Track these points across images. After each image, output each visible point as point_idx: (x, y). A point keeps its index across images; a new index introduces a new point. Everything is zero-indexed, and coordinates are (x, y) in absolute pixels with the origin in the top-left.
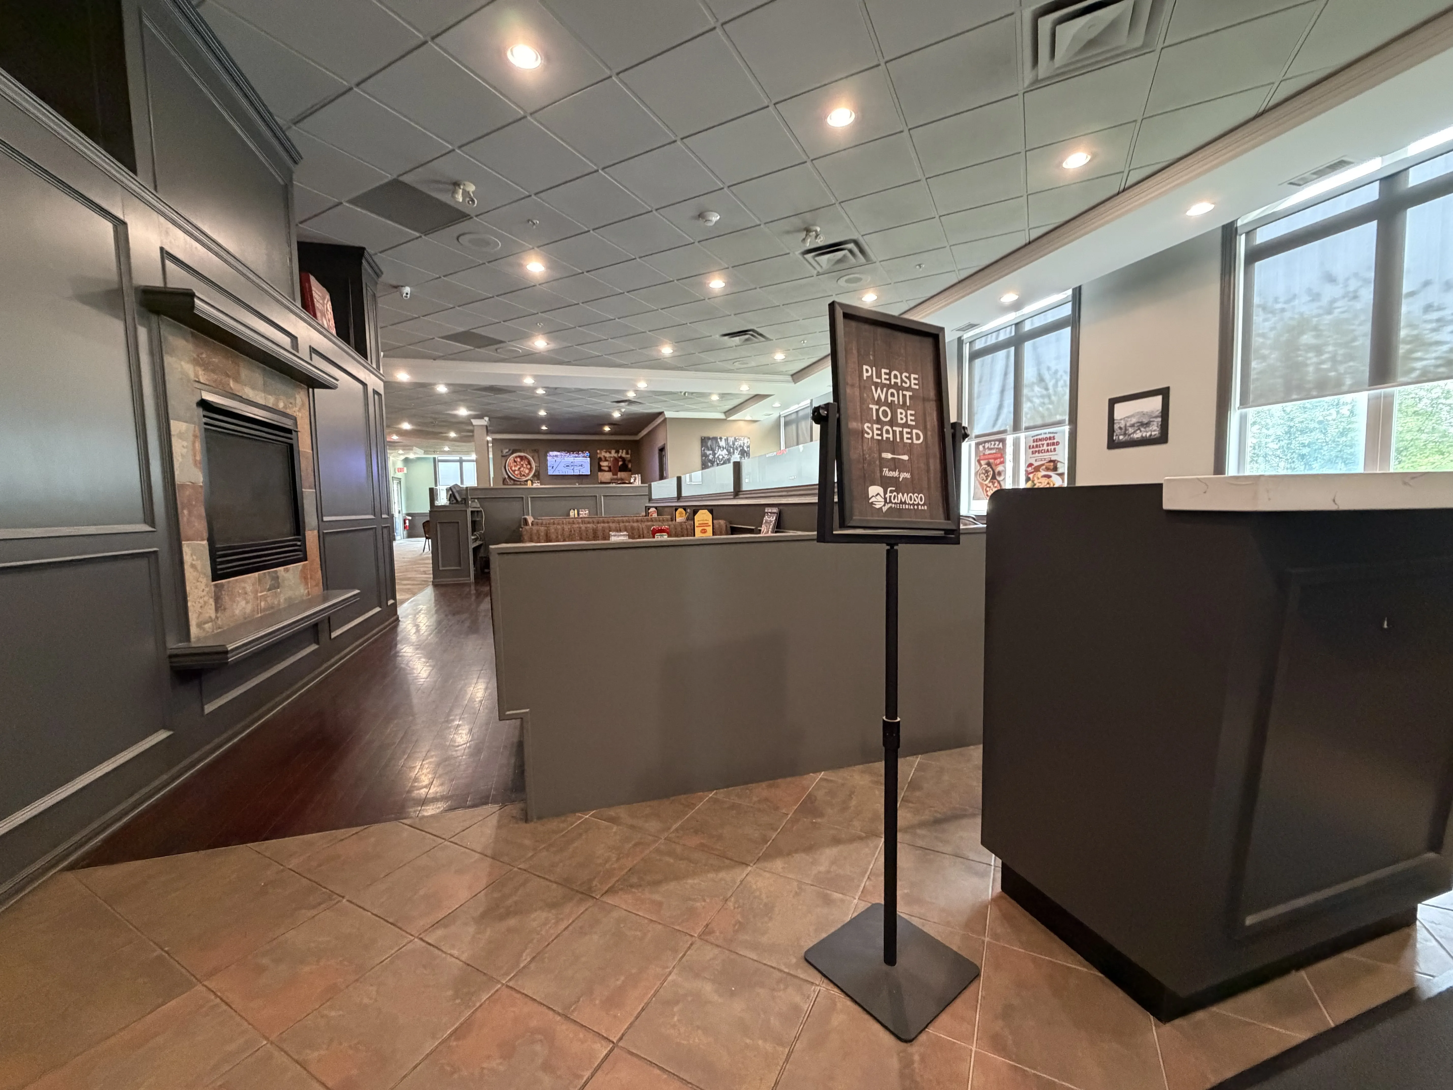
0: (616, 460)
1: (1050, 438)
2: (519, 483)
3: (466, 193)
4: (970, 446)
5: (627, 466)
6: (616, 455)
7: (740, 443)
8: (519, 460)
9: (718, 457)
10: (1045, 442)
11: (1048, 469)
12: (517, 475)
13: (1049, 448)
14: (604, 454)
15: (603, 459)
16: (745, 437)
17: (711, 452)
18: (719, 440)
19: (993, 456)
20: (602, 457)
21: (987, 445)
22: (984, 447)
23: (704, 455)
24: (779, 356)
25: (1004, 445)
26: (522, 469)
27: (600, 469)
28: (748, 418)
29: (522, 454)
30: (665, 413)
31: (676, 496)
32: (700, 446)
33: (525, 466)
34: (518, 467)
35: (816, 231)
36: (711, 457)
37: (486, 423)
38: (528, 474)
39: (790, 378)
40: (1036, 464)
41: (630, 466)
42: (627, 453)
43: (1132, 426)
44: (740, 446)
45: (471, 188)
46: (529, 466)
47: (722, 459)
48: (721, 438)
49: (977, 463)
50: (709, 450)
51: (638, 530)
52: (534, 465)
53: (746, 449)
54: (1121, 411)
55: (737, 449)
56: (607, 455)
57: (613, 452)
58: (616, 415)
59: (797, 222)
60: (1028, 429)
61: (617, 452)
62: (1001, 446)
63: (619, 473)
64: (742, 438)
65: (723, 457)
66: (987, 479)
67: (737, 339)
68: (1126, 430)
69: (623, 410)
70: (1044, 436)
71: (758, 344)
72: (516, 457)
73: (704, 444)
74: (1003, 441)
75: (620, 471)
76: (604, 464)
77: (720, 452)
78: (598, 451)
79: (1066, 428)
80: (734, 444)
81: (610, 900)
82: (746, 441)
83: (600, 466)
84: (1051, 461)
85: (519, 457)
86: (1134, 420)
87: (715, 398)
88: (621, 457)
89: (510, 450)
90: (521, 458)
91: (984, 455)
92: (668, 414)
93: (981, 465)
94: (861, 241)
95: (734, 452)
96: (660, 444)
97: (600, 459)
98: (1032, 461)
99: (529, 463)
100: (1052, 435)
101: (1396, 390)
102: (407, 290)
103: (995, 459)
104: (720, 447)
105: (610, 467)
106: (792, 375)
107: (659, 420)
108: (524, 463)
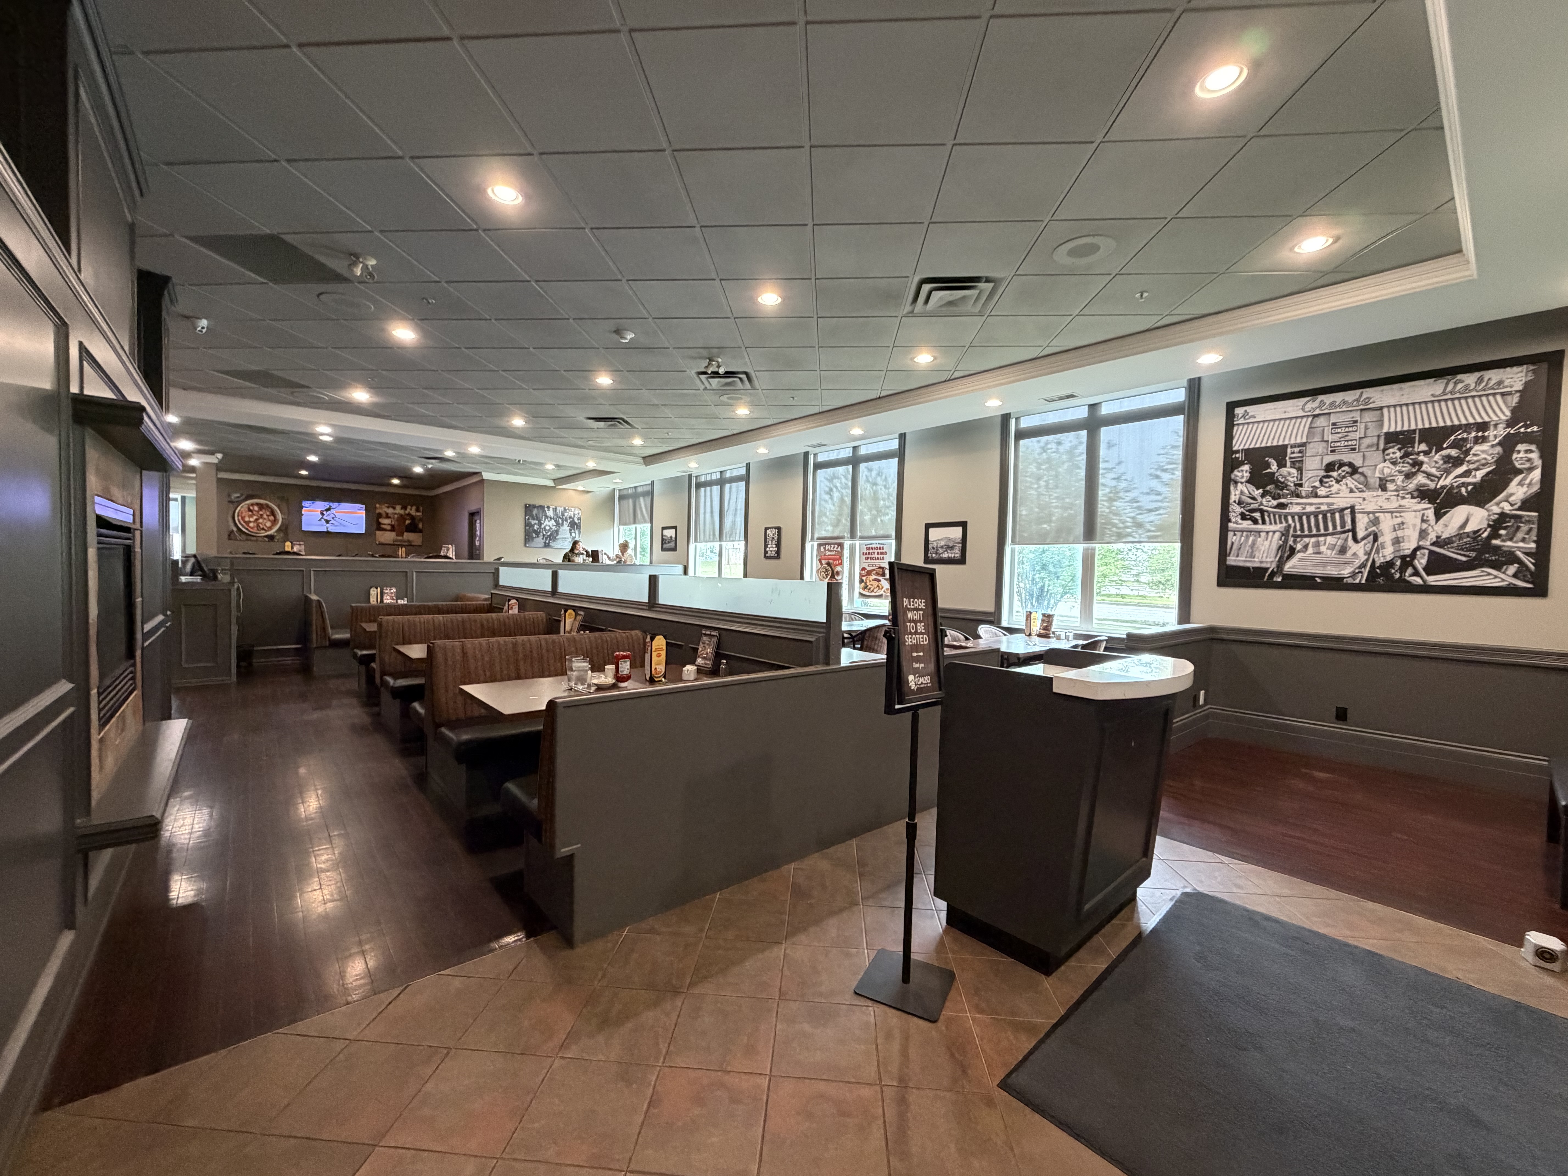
0: (402, 518)
1: (880, 548)
2: (255, 538)
3: (366, 267)
4: (812, 545)
6: (402, 512)
7: (570, 514)
8: (256, 508)
9: (545, 528)
10: (876, 551)
11: (877, 574)
12: (252, 528)
13: (879, 556)
14: (384, 509)
15: (384, 515)
16: (575, 508)
17: (537, 522)
18: (546, 509)
19: (833, 557)
20: (382, 512)
21: (827, 547)
22: (825, 548)
23: (527, 524)
24: (638, 441)
25: (842, 549)
26: (261, 521)
27: (379, 527)
28: (581, 488)
29: (262, 501)
30: (483, 474)
31: (550, 590)
32: (524, 514)
33: (265, 516)
34: (255, 517)
35: (718, 362)
36: (536, 527)
37: (216, 461)
38: (270, 528)
39: (641, 460)
40: (868, 569)
41: (420, 526)
42: (417, 510)
43: (942, 547)
44: (570, 517)
45: (372, 262)
46: (272, 518)
47: (549, 531)
48: (548, 507)
49: (818, 562)
50: (534, 519)
52: (280, 516)
53: (576, 521)
54: (934, 534)
55: (566, 520)
56: (390, 511)
57: (398, 507)
58: (418, 470)
59: (705, 353)
60: (862, 538)
61: (404, 508)
62: (839, 549)
63: (405, 534)
64: (573, 509)
65: (551, 528)
66: (827, 577)
67: (602, 424)
68: (937, 550)
69: (430, 466)
70: (875, 546)
71: (623, 429)
72: (252, 505)
73: (528, 512)
74: (841, 545)
75: (408, 531)
76: (385, 521)
77: (547, 522)
78: (378, 506)
79: (893, 542)
80: (563, 515)
82: (576, 512)
83: (379, 524)
84: (880, 568)
85: (257, 504)
86: (943, 543)
87: (550, 467)
88: (409, 514)
89: (242, 495)
90: (261, 507)
91: (825, 555)
92: (486, 476)
93: (821, 564)
94: (753, 374)
95: (563, 524)
96: (473, 508)
97: (380, 515)
98: (865, 566)
99: (273, 513)
100: (881, 546)
101: (1097, 546)
102: (204, 323)
103: (834, 560)
104: (547, 517)
105: (393, 526)
106: (644, 458)
107: (474, 479)
108: (265, 513)
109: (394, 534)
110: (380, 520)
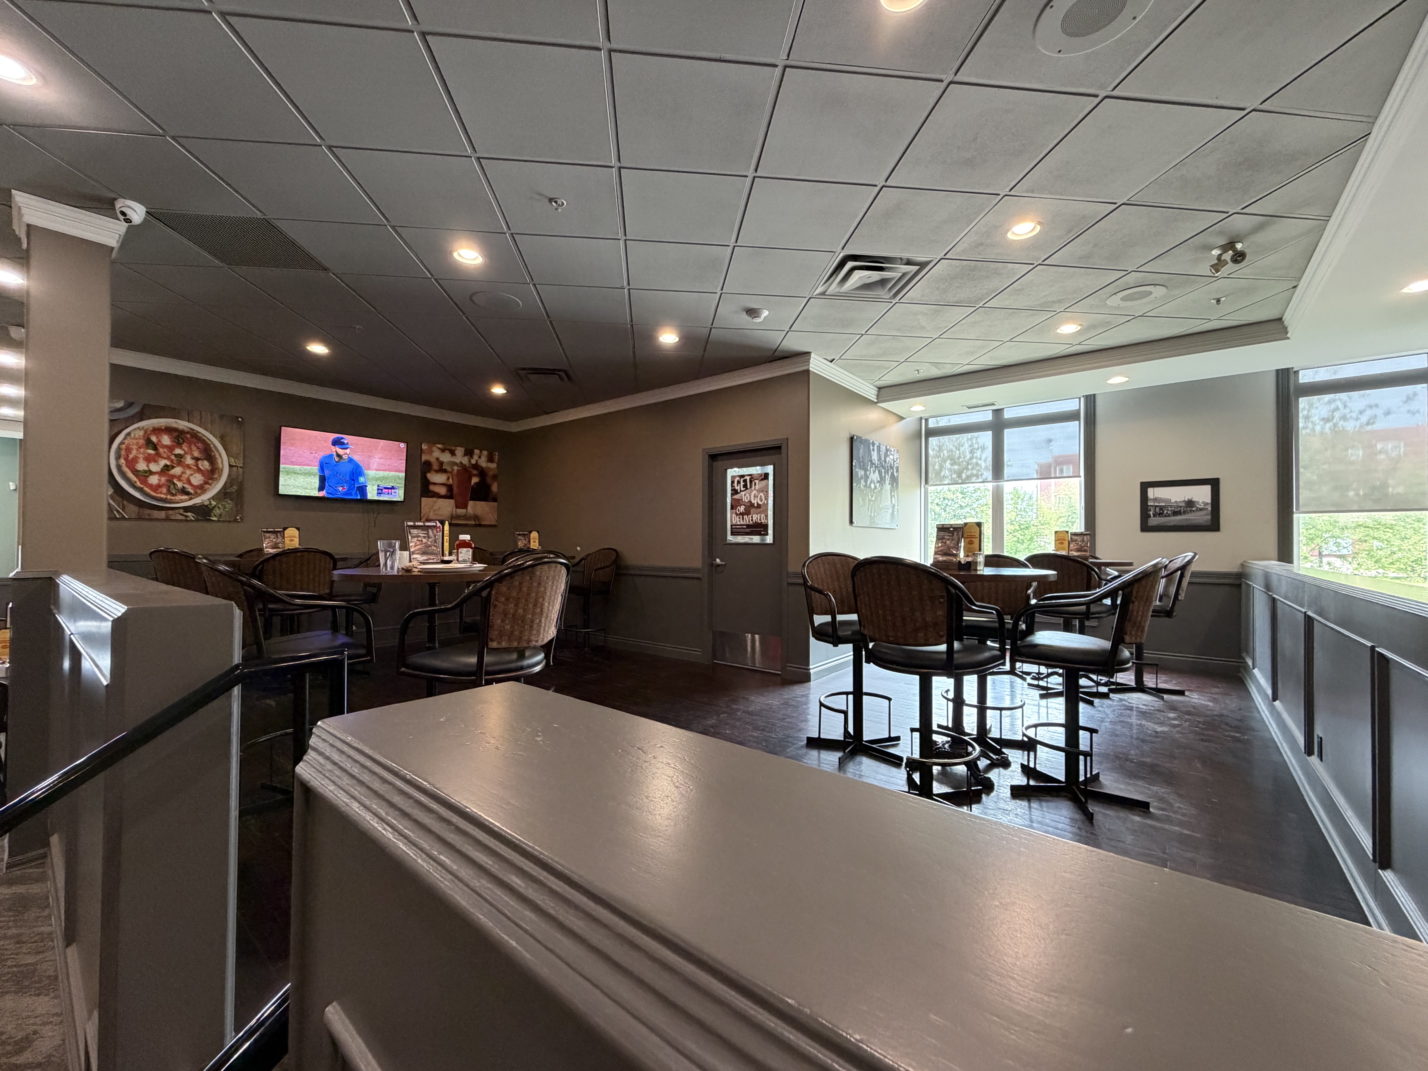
0: (465, 472)
2: (162, 514)
5: (488, 487)
6: (465, 461)
7: (891, 459)
8: (166, 440)
9: (870, 485)
12: (156, 488)
14: (436, 454)
15: (436, 467)
17: (863, 473)
18: (871, 447)
20: (433, 460)
23: (854, 477)
26: (177, 471)
27: (428, 489)
29: (182, 424)
32: (850, 455)
33: (189, 461)
34: (163, 462)
36: (863, 484)
38: (201, 489)
41: (495, 488)
42: (490, 460)
44: (891, 466)
46: (205, 465)
47: (874, 492)
50: (860, 467)
52: (224, 460)
53: (895, 473)
55: (888, 471)
56: (446, 457)
57: (460, 451)
64: (892, 450)
65: (875, 487)
72: (157, 431)
73: (855, 452)
76: (437, 478)
77: (872, 475)
80: (885, 461)
82: (895, 457)
83: (426, 483)
85: (169, 430)
88: (476, 466)
89: (130, 405)
90: (179, 436)
97: (430, 466)
99: (208, 455)
104: (872, 463)
105: (450, 488)
108: (190, 455)
109: (452, 502)
110: (429, 475)
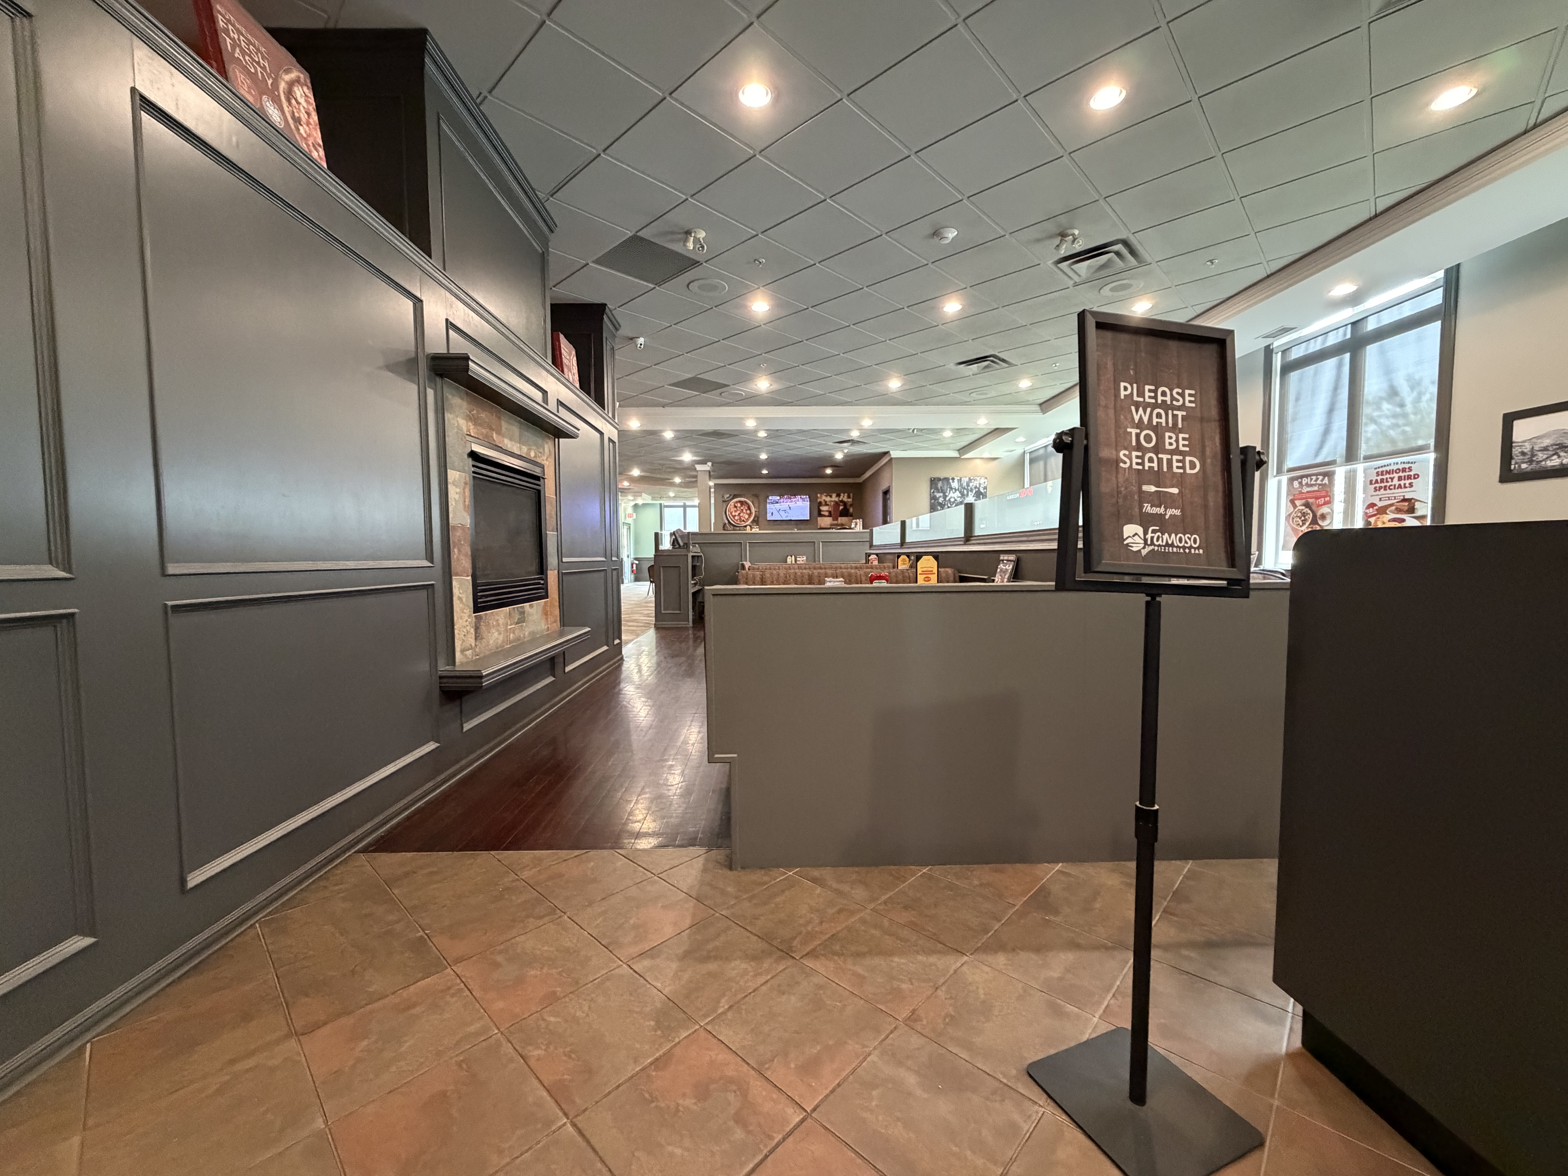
0: (837, 504)
1: (1404, 470)
2: (738, 528)
3: (697, 240)
4: (1280, 482)
5: (848, 510)
6: (837, 499)
7: (976, 483)
8: (739, 505)
9: (949, 500)
10: (1396, 476)
11: (1399, 510)
12: (737, 520)
13: (1402, 483)
14: (824, 498)
15: (824, 503)
16: (981, 477)
17: (941, 494)
18: (951, 481)
19: (1314, 495)
20: (822, 501)
21: (1305, 481)
22: (1300, 483)
23: (933, 498)
24: (1025, 384)
25: (1331, 481)
26: (742, 514)
27: (820, 514)
28: (986, 455)
29: (742, 499)
30: (891, 452)
31: (899, 542)
32: (929, 489)
33: (744, 511)
34: (739, 512)
35: (1073, 235)
36: (941, 500)
37: (708, 469)
38: (747, 520)
39: (1038, 408)
40: (1380, 504)
41: (851, 510)
42: (849, 497)
43: (1545, 449)
44: (976, 487)
45: (702, 235)
46: (748, 512)
47: (954, 502)
48: (953, 479)
49: (1289, 504)
50: (939, 492)
51: (856, 577)
52: (753, 510)
53: (982, 490)
54: (1525, 429)
55: (972, 491)
56: (828, 499)
57: (834, 495)
58: (839, 456)
59: (1051, 227)
60: (1367, 458)
61: (838, 495)
62: (1326, 481)
63: (840, 518)
64: (978, 478)
65: (956, 500)
66: (1304, 524)
67: (974, 367)
68: (1533, 455)
69: (846, 451)
70: (1395, 467)
71: (1000, 370)
72: (737, 502)
73: (934, 486)
74: (1330, 475)
75: (841, 516)
77: (952, 494)
78: (819, 495)
79: (1431, 457)
80: (968, 485)
81: (809, 963)
82: (982, 481)
83: (820, 511)
84: (1404, 500)
85: (740, 502)
86: (1547, 442)
87: (948, 434)
88: (842, 501)
89: (731, 495)
90: (742, 503)
91: (1301, 493)
92: (894, 454)
93: (1295, 506)
94: (1133, 240)
95: (967, 495)
96: (884, 487)
97: (820, 504)
98: (1376, 500)
99: (749, 508)
100: (1407, 466)
102: (641, 340)
103: (1317, 498)
104: (951, 488)
105: (830, 512)
106: (1041, 405)
107: (885, 460)
108: (744, 508)
109: (831, 518)
110: (821, 508)
